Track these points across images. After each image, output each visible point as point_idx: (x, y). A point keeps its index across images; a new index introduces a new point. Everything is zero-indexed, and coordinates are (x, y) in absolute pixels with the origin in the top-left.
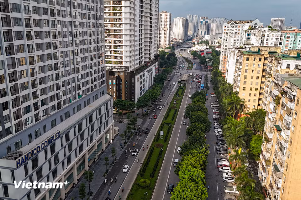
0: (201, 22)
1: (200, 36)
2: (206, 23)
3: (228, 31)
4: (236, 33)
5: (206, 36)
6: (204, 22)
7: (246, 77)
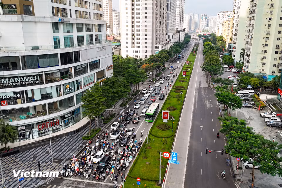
0: (202, 18)
1: (201, 28)
2: (206, 19)
3: (220, 17)
4: (224, 17)
5: (206, 28)
6: (204, 18)
7: (225, 30)
